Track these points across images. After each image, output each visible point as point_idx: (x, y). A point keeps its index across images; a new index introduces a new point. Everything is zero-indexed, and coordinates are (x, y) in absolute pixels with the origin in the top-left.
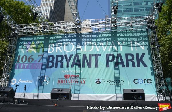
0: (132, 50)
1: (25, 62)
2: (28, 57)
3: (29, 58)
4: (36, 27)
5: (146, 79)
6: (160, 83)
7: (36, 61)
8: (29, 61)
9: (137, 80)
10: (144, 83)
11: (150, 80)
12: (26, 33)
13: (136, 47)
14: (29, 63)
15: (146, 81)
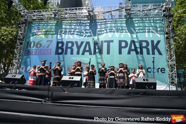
0: (147, 36)
1: (33, 47)
2: (36, 43)
3: (38, 43)
4: (46, 13)
5: (160, 68)
6: (173, 73)
7: (44, 47)
8: (37, 47)
9: (151, 68)
10: (158, 72)
11: (164, 70)
12: (36, 19)
13: (151, 33)
14: (37, 49)
15: (160, 70)
